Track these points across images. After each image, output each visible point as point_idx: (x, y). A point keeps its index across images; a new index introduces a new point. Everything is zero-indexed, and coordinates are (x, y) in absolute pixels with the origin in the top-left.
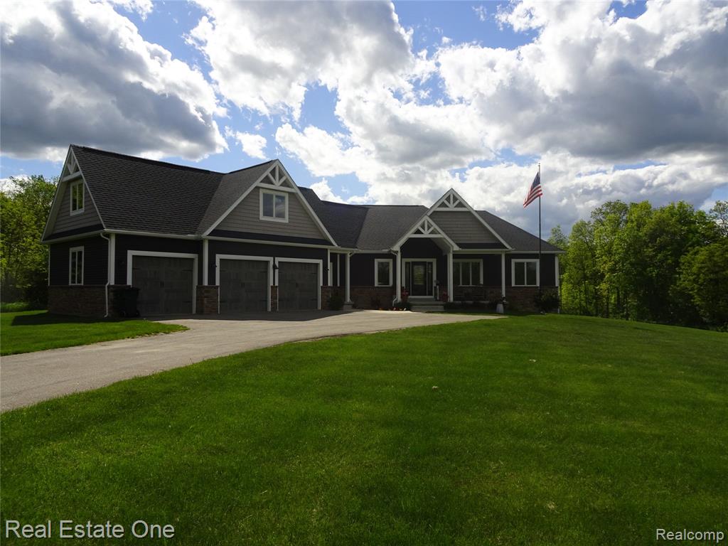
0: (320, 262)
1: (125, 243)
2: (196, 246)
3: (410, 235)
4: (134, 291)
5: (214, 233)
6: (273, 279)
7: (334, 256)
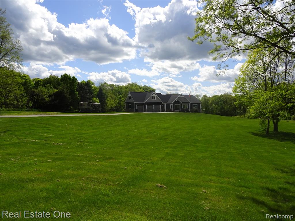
0: (161, 105)
1: (136, 104)
2: (144, 104)
3: (174, 101)
4: (137, 109)
5: (146, 102)
6: (154, 108)
7: (163, 104)
